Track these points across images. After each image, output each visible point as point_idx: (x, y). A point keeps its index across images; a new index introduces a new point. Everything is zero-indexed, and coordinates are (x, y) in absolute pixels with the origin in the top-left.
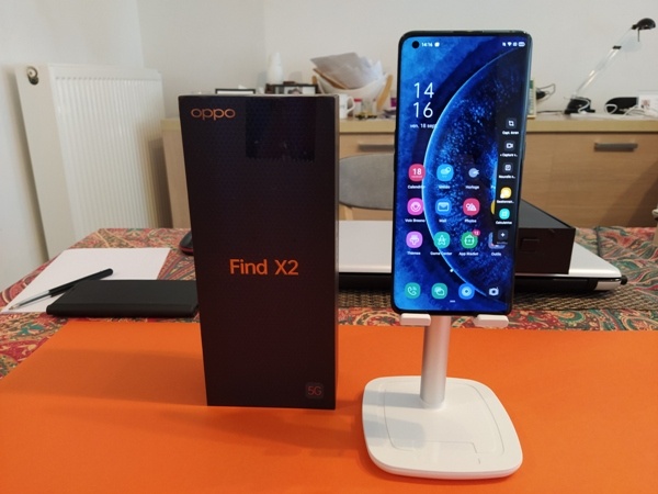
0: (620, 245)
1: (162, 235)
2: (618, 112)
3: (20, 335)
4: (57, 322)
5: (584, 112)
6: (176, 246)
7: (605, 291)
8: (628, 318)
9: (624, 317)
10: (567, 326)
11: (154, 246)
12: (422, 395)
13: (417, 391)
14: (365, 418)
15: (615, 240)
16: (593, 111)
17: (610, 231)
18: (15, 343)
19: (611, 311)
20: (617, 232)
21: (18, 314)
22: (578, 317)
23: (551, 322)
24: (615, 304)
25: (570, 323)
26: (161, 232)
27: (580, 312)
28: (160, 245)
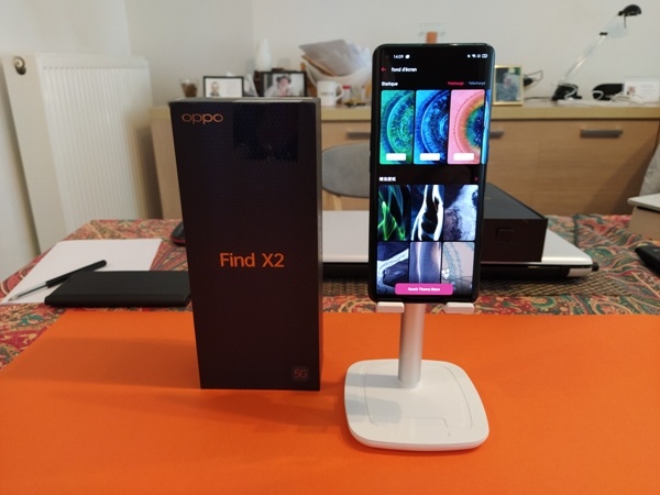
0: (596, 232)
1: (153, 227)
2: (604, 99)
3: (20, 325)
4: (55, 312)
5: (571, 99)
6: (168, 237)
7: (578, 278)
8: (597, 303)
9: (593, 302)
10: (539, 311)
11: (145, 237)
12: (400, 377)
13: (395, 372)
14: (347, 398)
15: (593, 228)
16: (580, 98)
17: (588, 219)
18: (16, 333)
19: (583, 297)
20: (595, 220)
21: (17, 305)
22: (550, 302)
23: (523, 307)
24: (587, 290)
25: (542, 308)
26: (152, 223)
27: (552, 298)
28: (151, 236)
